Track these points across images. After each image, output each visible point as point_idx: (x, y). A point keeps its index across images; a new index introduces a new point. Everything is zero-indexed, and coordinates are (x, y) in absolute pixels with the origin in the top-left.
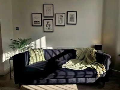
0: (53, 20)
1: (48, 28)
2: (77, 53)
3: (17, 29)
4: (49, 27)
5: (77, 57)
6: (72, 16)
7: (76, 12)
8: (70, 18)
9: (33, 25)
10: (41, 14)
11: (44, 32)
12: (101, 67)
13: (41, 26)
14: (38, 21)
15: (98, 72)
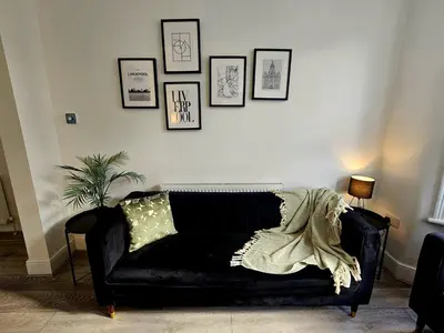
0: (198, 83)
1: (182, 117)
2: (283, 209)
3: (71, 119)
4: (186, 110)
5: (282, 223)
6: (272, 66)
7: (290, 51)
8: (266, 77)
9: (126, 105)
10: (154, 60)
11: (168, 129)
12: (350, 266)
13: (157, 107)
14: (145, 91)
15: (337, 280)
